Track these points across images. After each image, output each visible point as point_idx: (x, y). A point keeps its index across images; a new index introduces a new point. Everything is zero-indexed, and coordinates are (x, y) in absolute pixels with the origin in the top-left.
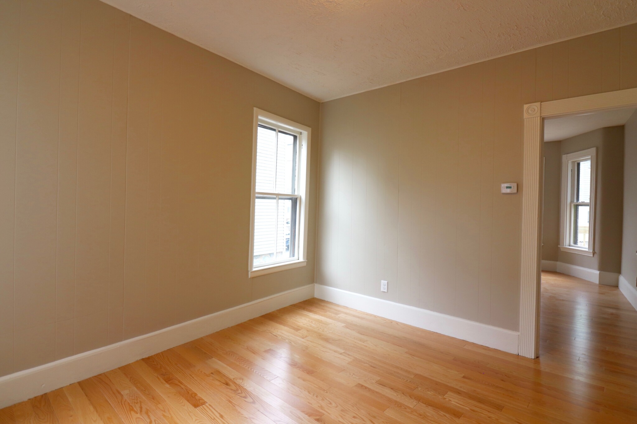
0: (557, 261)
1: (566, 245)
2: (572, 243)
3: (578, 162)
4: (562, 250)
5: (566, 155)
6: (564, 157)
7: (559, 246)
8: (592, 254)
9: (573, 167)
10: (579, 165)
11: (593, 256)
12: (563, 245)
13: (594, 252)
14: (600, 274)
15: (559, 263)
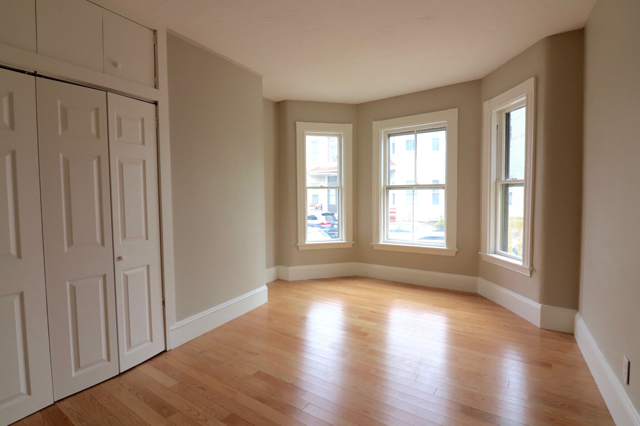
0: (478, 276)
1: (490, 252)
2: (499, 250)
3: (507, 112)
4: (485, 259)
5: (488, 101)
6: (486, 104)
7: (479, 253)
8: (529, 273)
9: (500, 120)
10: (508, 116)
11: (531, 276)
12: (486, 252)
13: (532, 268)
14: (542, 310)
15: (480, 281)
